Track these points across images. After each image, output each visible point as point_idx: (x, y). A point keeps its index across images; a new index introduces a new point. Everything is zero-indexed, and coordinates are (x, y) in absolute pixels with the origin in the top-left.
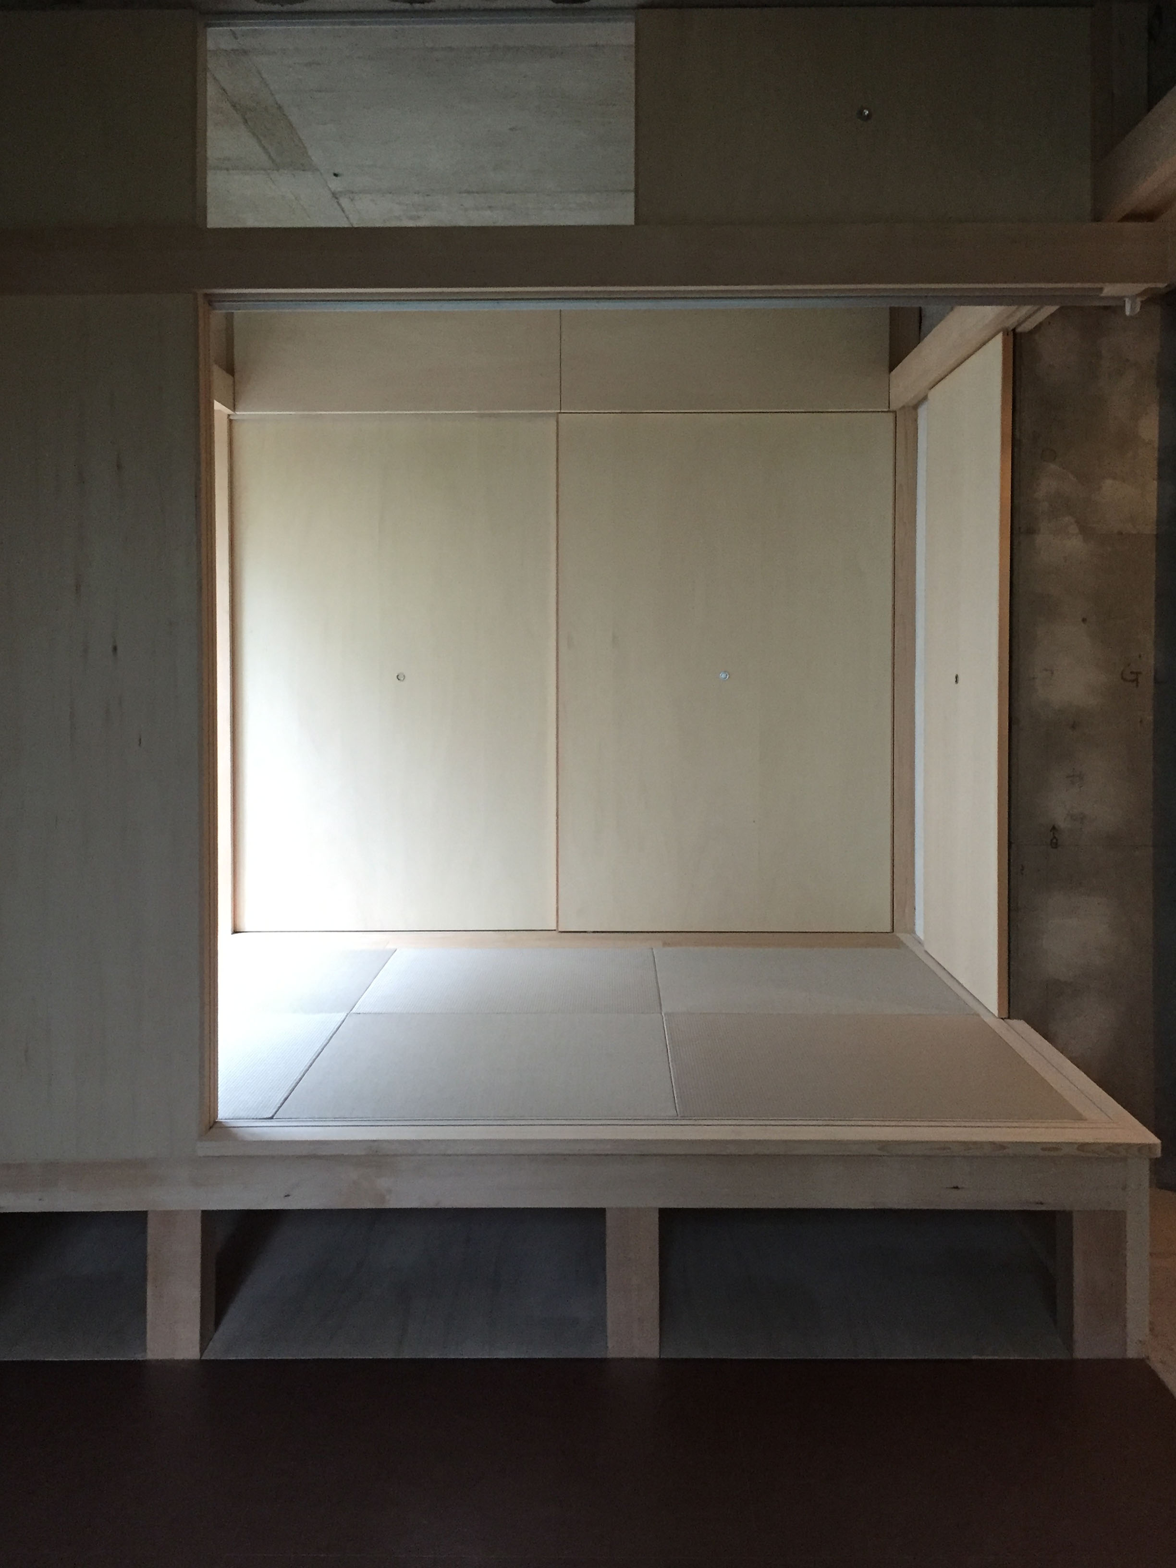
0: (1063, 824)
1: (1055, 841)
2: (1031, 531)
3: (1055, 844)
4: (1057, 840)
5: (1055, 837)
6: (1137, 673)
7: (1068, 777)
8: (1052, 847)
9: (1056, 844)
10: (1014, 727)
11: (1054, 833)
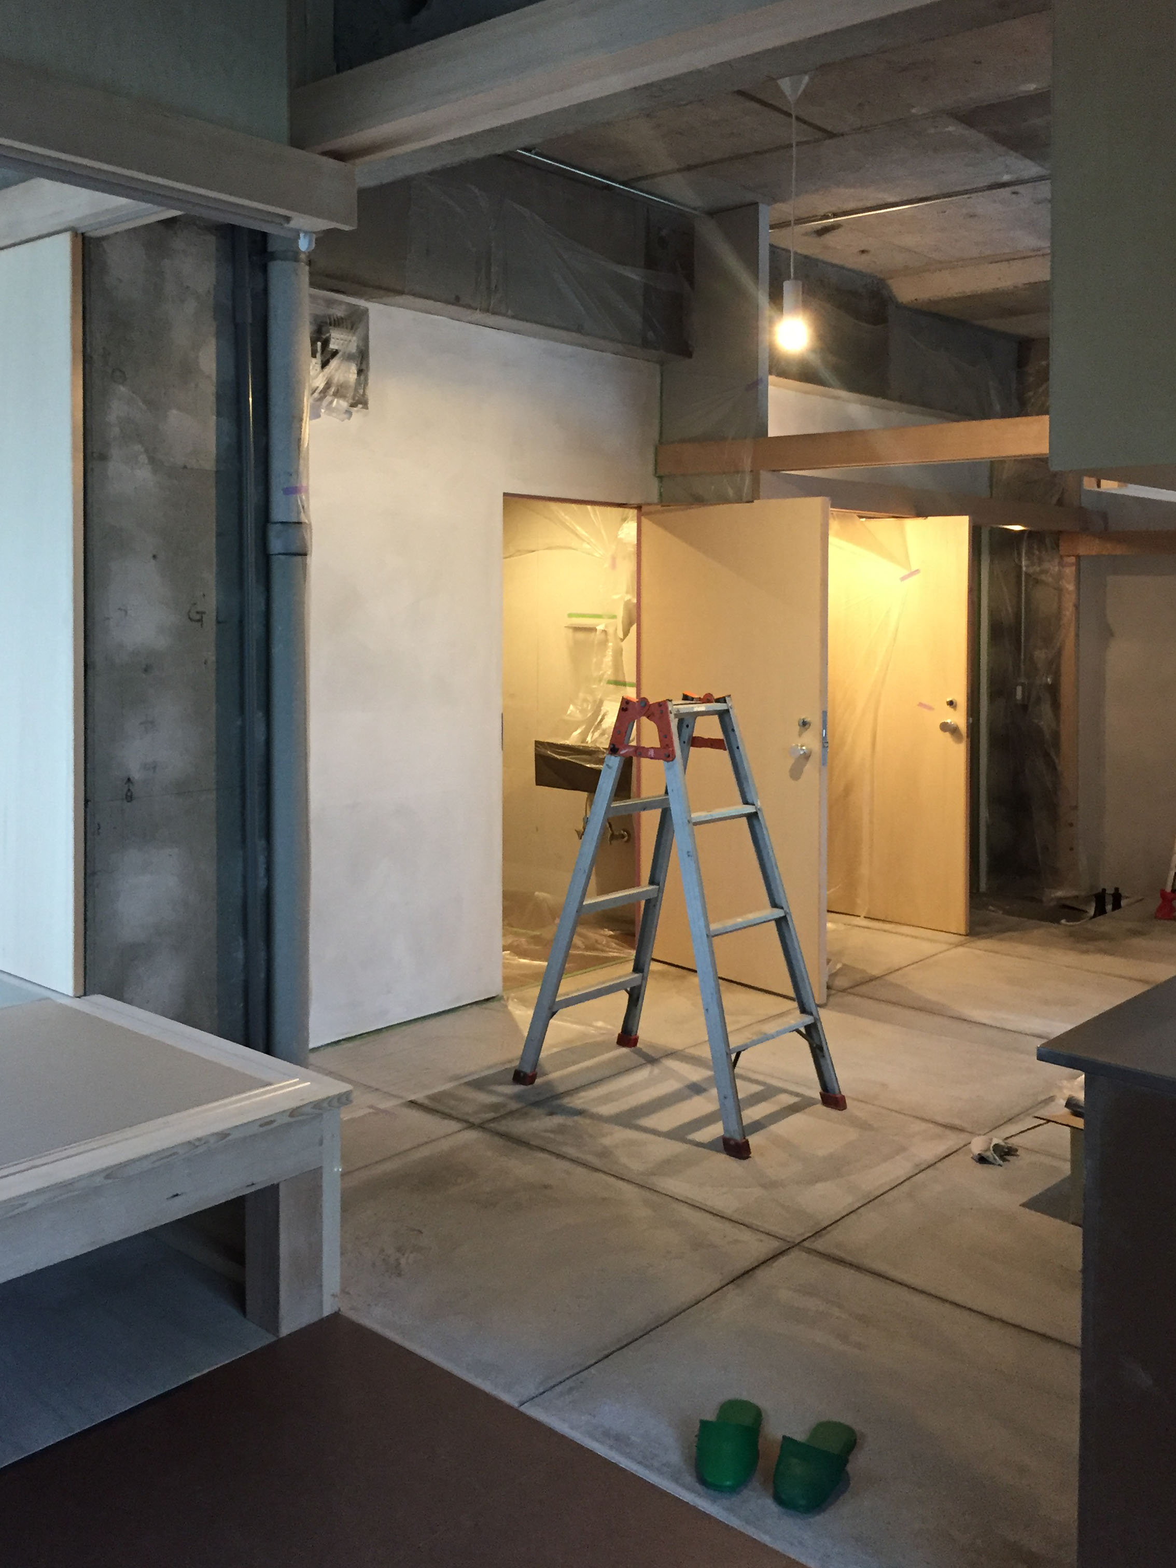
0: (136, 775)
1: (129, 794)
2: (103, 457)
3: (129, 797)
4: (132, 793)
5: (129, 790)
6: (203, 613)
7: (141, 724)
8: (128, 802)
9: (131, 797)
10: (90, 673)
11: (129, 786)
